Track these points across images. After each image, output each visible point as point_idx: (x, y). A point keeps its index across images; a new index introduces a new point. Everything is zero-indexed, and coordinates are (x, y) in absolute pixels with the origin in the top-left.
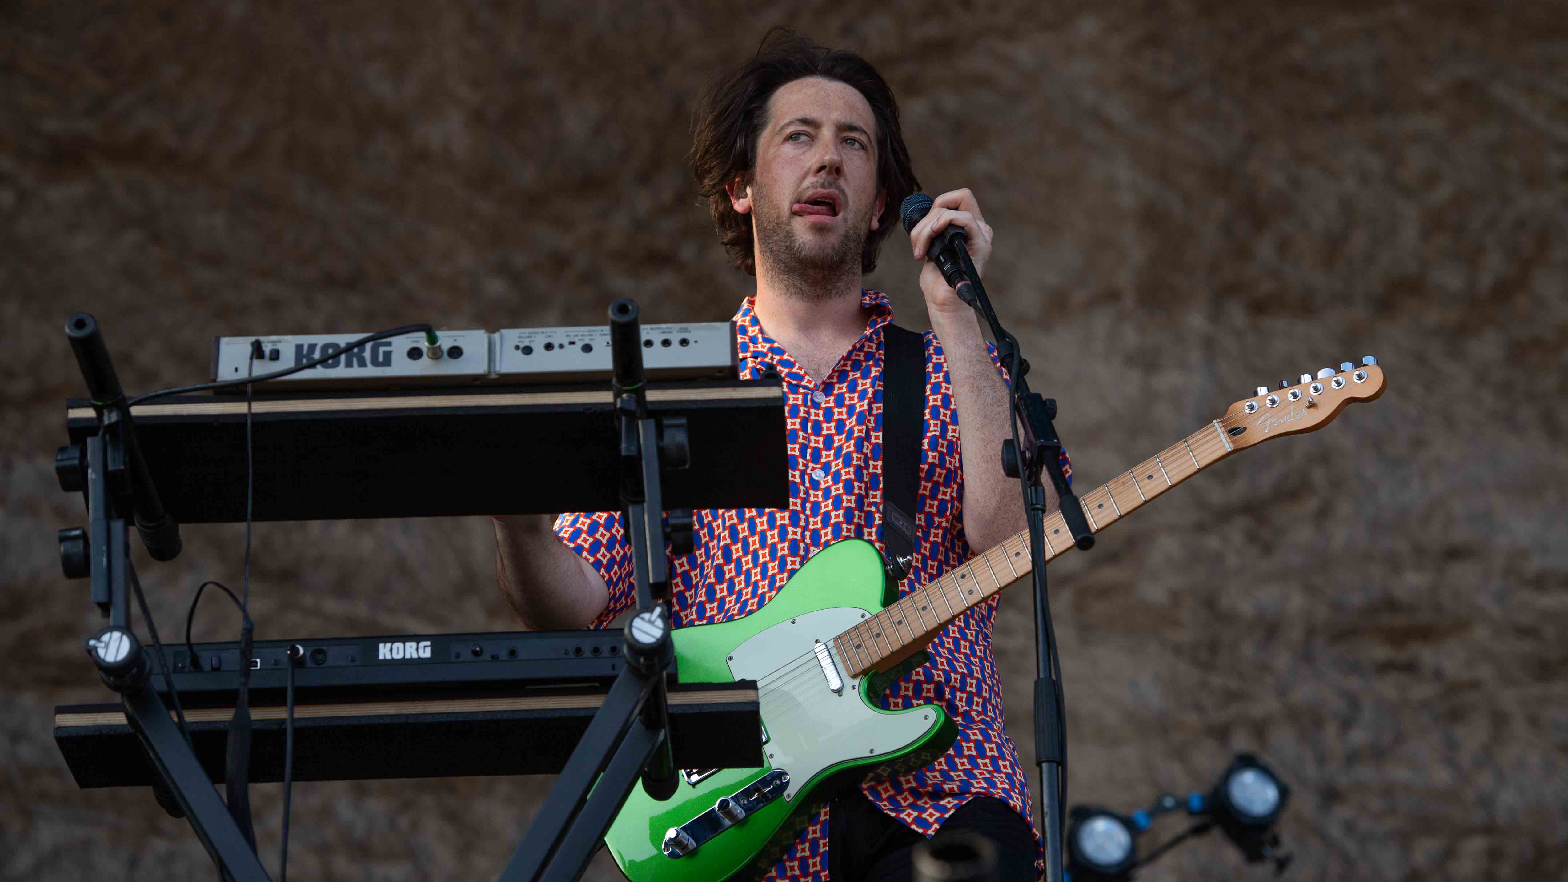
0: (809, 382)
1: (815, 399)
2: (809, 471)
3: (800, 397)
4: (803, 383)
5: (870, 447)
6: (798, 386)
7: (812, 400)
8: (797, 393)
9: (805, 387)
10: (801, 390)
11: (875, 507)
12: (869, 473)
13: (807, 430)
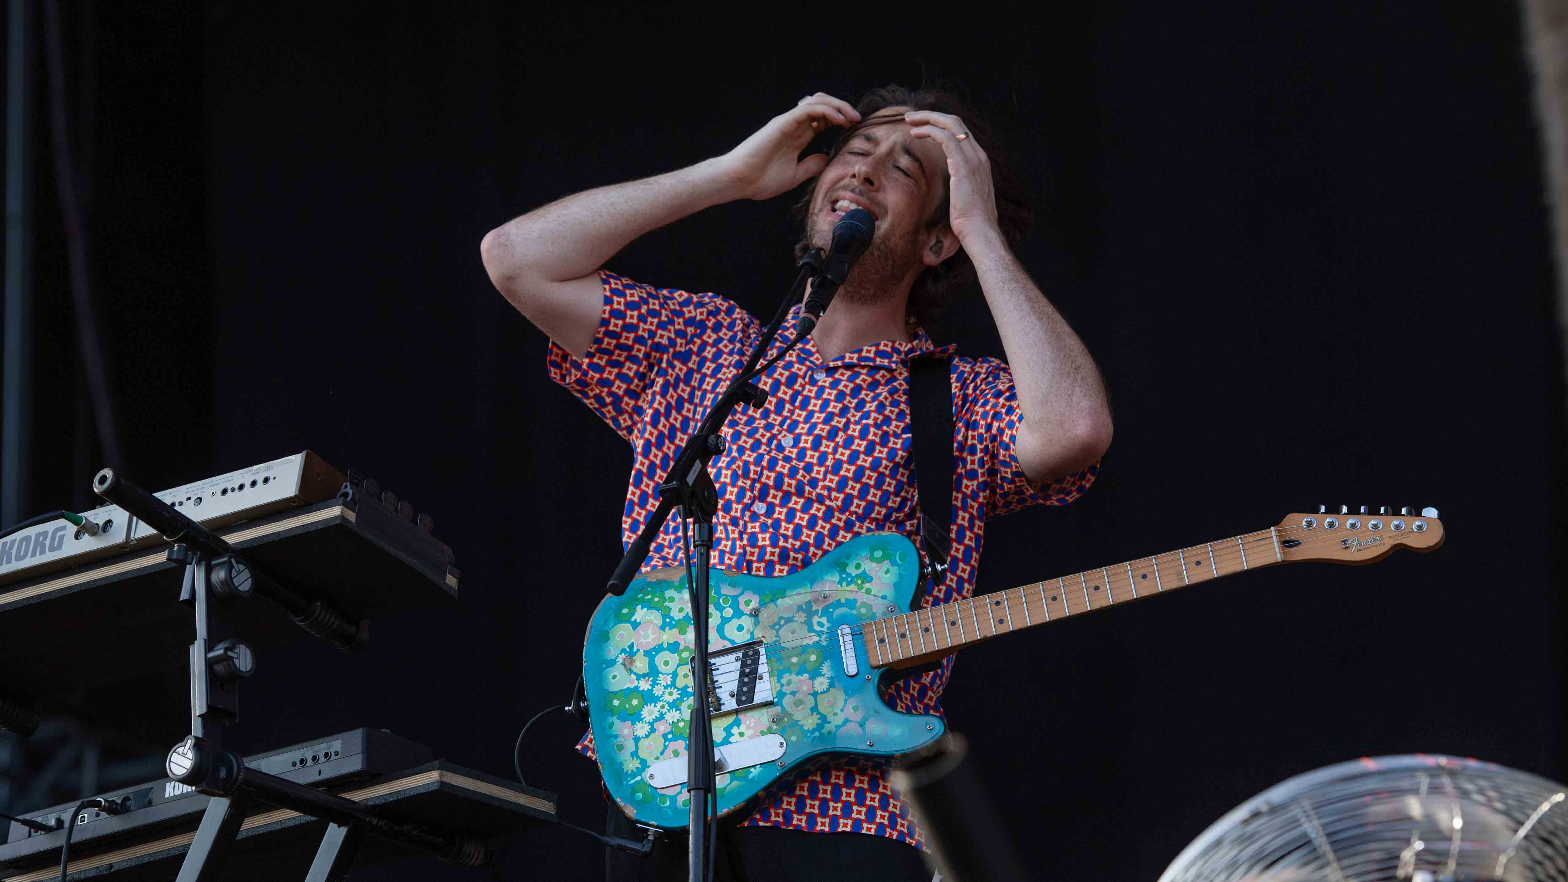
0: (817, 359)
1: (815, 376)
2: (779, 437)
3: (804, 368)
4: (811, 359)
5: (844, 437)
6: (806, 359)
7: (811, 377)
8: (803, 364)
9: (811, 362)
10: (808, 363)
11: (828, 491)
12: (834, 459)
13: (796, 402)
